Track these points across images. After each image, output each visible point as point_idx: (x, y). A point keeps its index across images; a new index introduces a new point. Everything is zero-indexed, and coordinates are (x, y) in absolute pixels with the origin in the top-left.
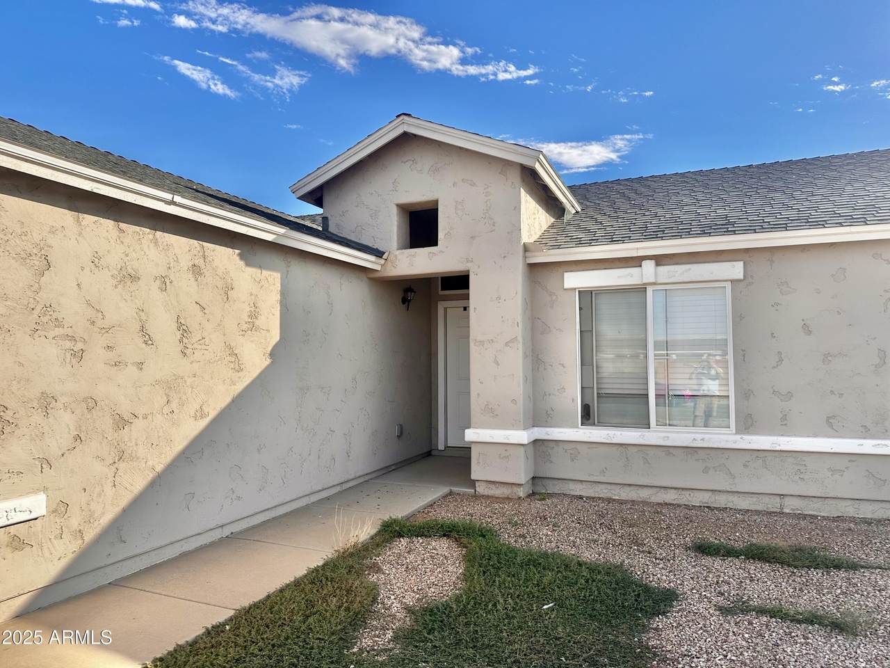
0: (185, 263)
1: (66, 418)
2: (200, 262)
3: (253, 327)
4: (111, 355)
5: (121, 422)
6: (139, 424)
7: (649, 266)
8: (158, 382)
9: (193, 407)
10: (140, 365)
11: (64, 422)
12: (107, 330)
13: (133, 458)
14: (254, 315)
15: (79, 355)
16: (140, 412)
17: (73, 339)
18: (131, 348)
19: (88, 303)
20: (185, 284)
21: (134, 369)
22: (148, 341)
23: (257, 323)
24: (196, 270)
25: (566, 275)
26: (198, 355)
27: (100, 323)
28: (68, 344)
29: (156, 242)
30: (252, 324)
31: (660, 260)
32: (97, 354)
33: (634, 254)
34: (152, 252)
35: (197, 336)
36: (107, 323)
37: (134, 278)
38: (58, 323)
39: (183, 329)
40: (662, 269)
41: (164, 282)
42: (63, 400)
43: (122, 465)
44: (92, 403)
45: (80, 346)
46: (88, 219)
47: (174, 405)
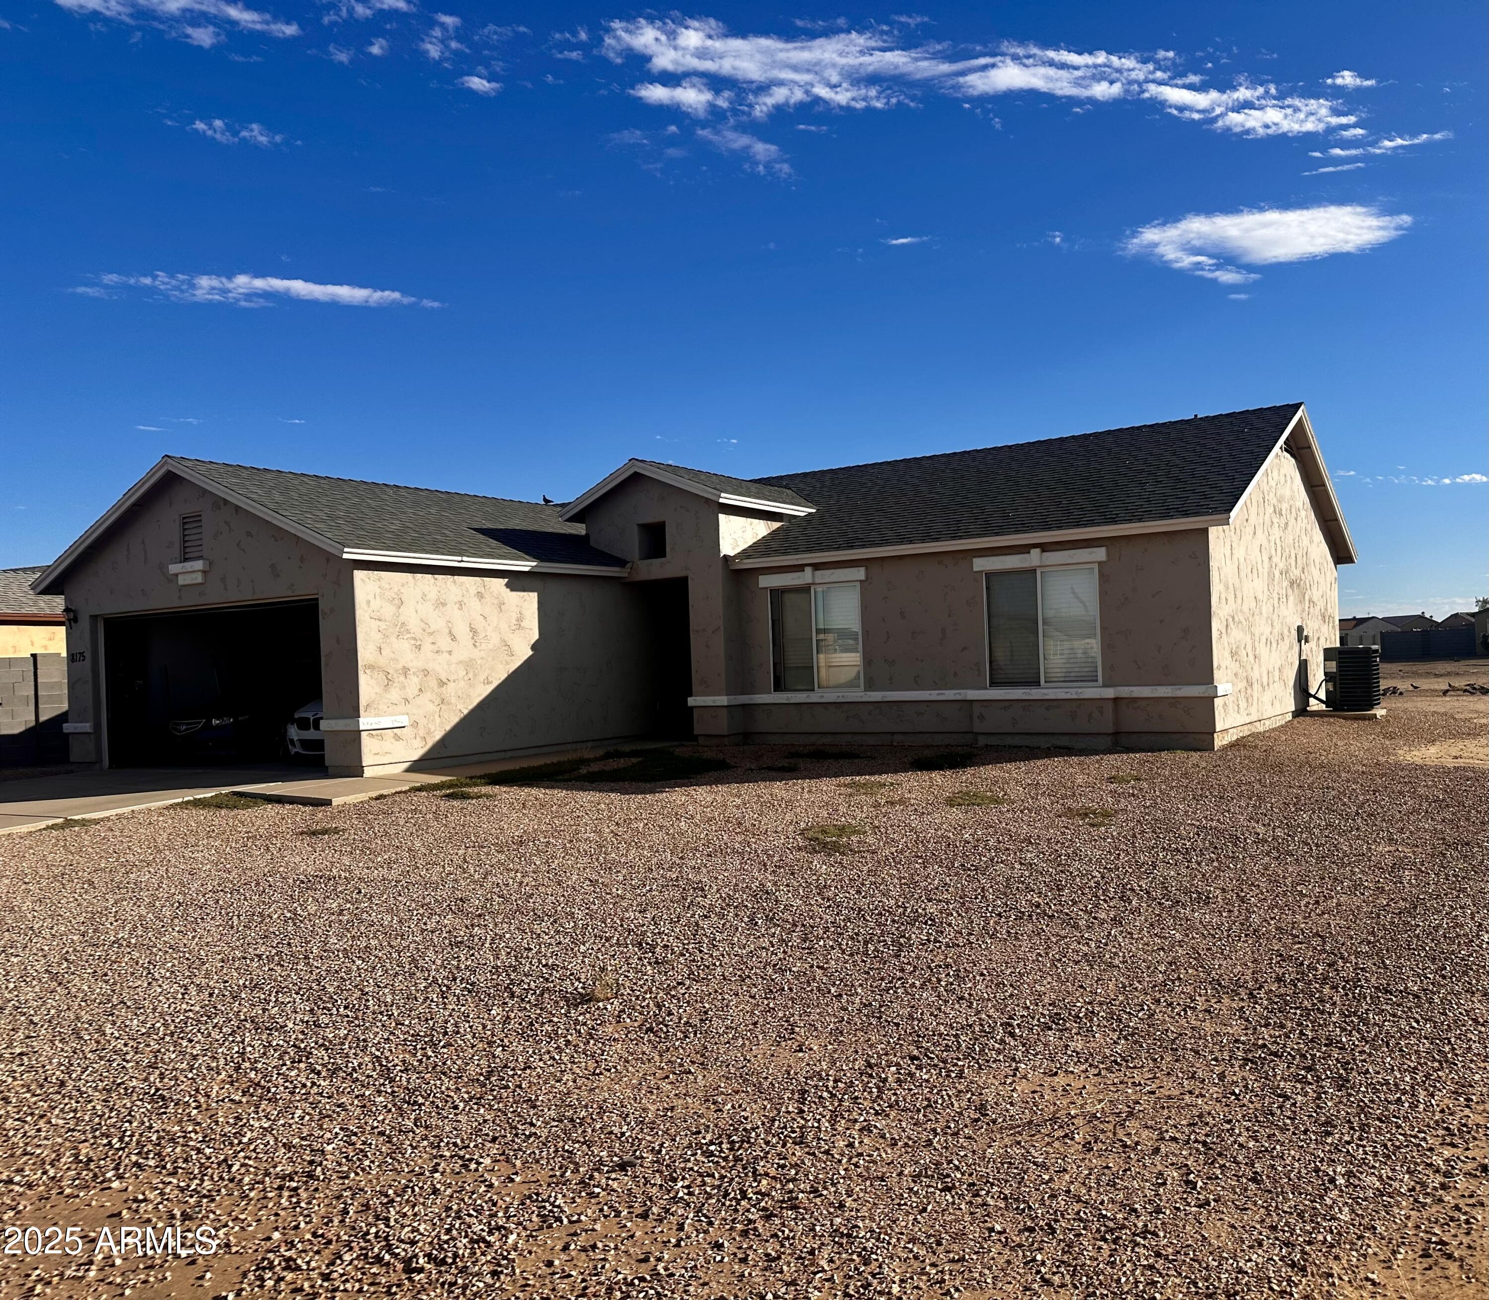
0: (473, 591)
1: (415, 680)
2: (482, 590)
3: (520, 627)
4: (435, 648)
5: (442, 684)
6: (451, 685)
7: (808, 570)
8: (460, 662)
9: (482, 677)
10: (450, 652)
11: (414, 682)
12: (431, 634)
13: (449, 703)
14: (520, 619)
15: (419, 647)
16: (451, 679)
17: (415, 639)
18: (444, 643)
19: (422, 620)
20: (474, 604)
21: (447, 654)
22: (454, 639)
23: (523, 624)
24: (480, 596)
25: (761, 578)
26: (484, 646)
27: (428, 631)
28: (413, 642)
29: (454, 582)
30: (519, 625)
31: (816, 567)
32: (427, 647)
33: (800, 562)
34: (453, 588)
35: (482, 635)
36: (431, 630)
37: (444, 604)
38: (408, 632)
39: (474, 631)
40: (818, 573)
41: (461, 604)
42: (412, 670)
43: (443, 707)
44: (426, 672)
45: (419, 643)
46: (419, 576)
47: (471, 675)
